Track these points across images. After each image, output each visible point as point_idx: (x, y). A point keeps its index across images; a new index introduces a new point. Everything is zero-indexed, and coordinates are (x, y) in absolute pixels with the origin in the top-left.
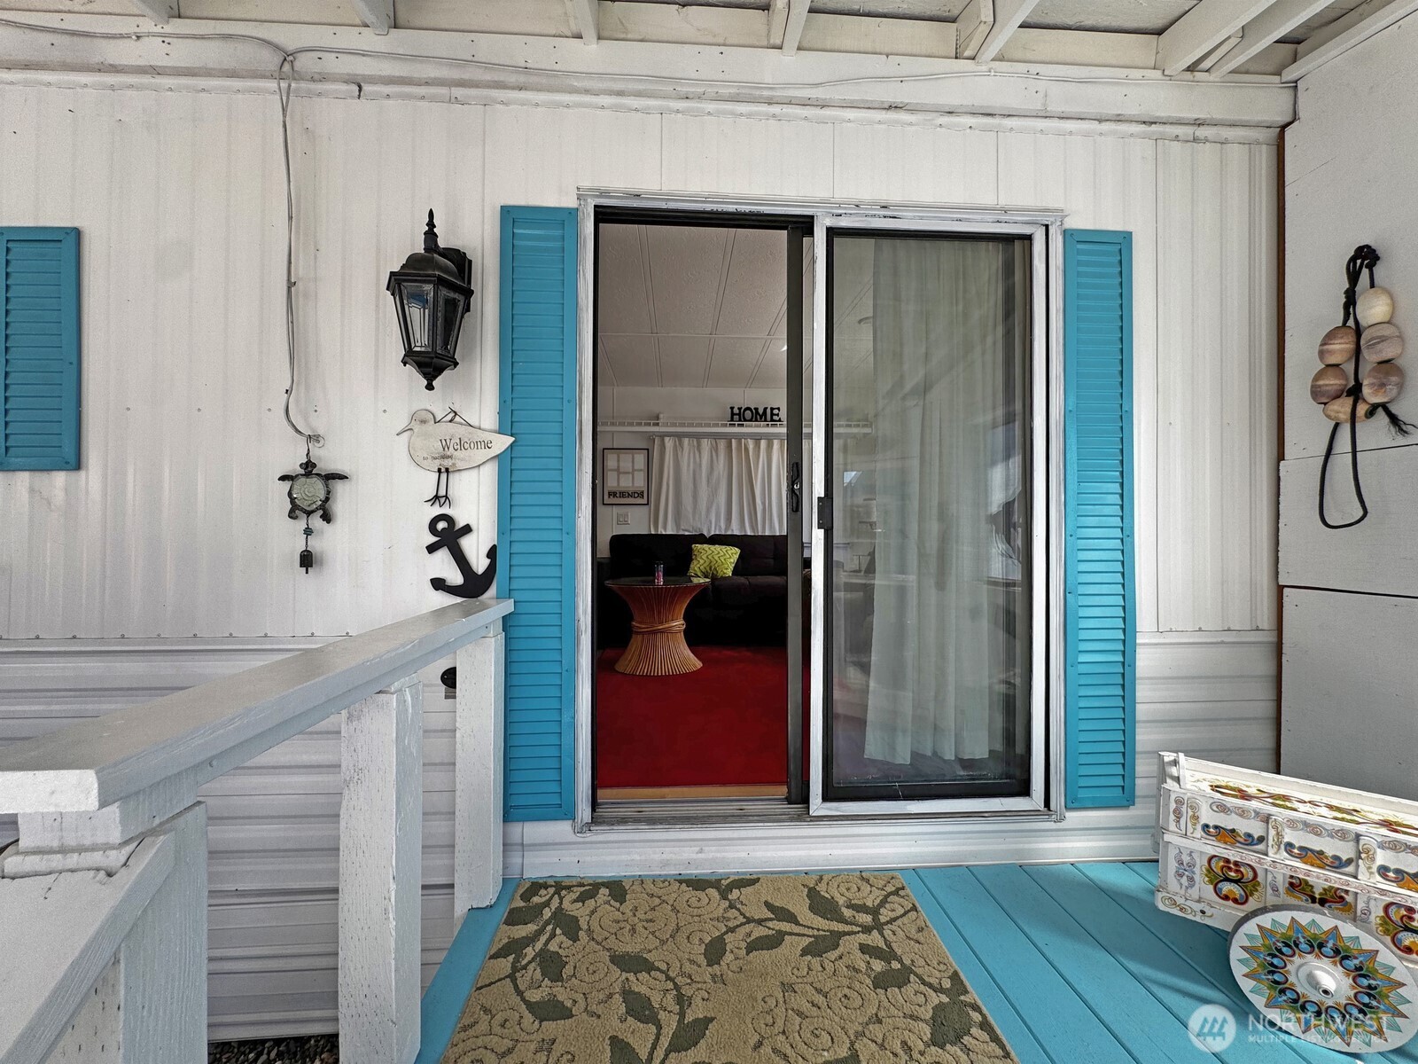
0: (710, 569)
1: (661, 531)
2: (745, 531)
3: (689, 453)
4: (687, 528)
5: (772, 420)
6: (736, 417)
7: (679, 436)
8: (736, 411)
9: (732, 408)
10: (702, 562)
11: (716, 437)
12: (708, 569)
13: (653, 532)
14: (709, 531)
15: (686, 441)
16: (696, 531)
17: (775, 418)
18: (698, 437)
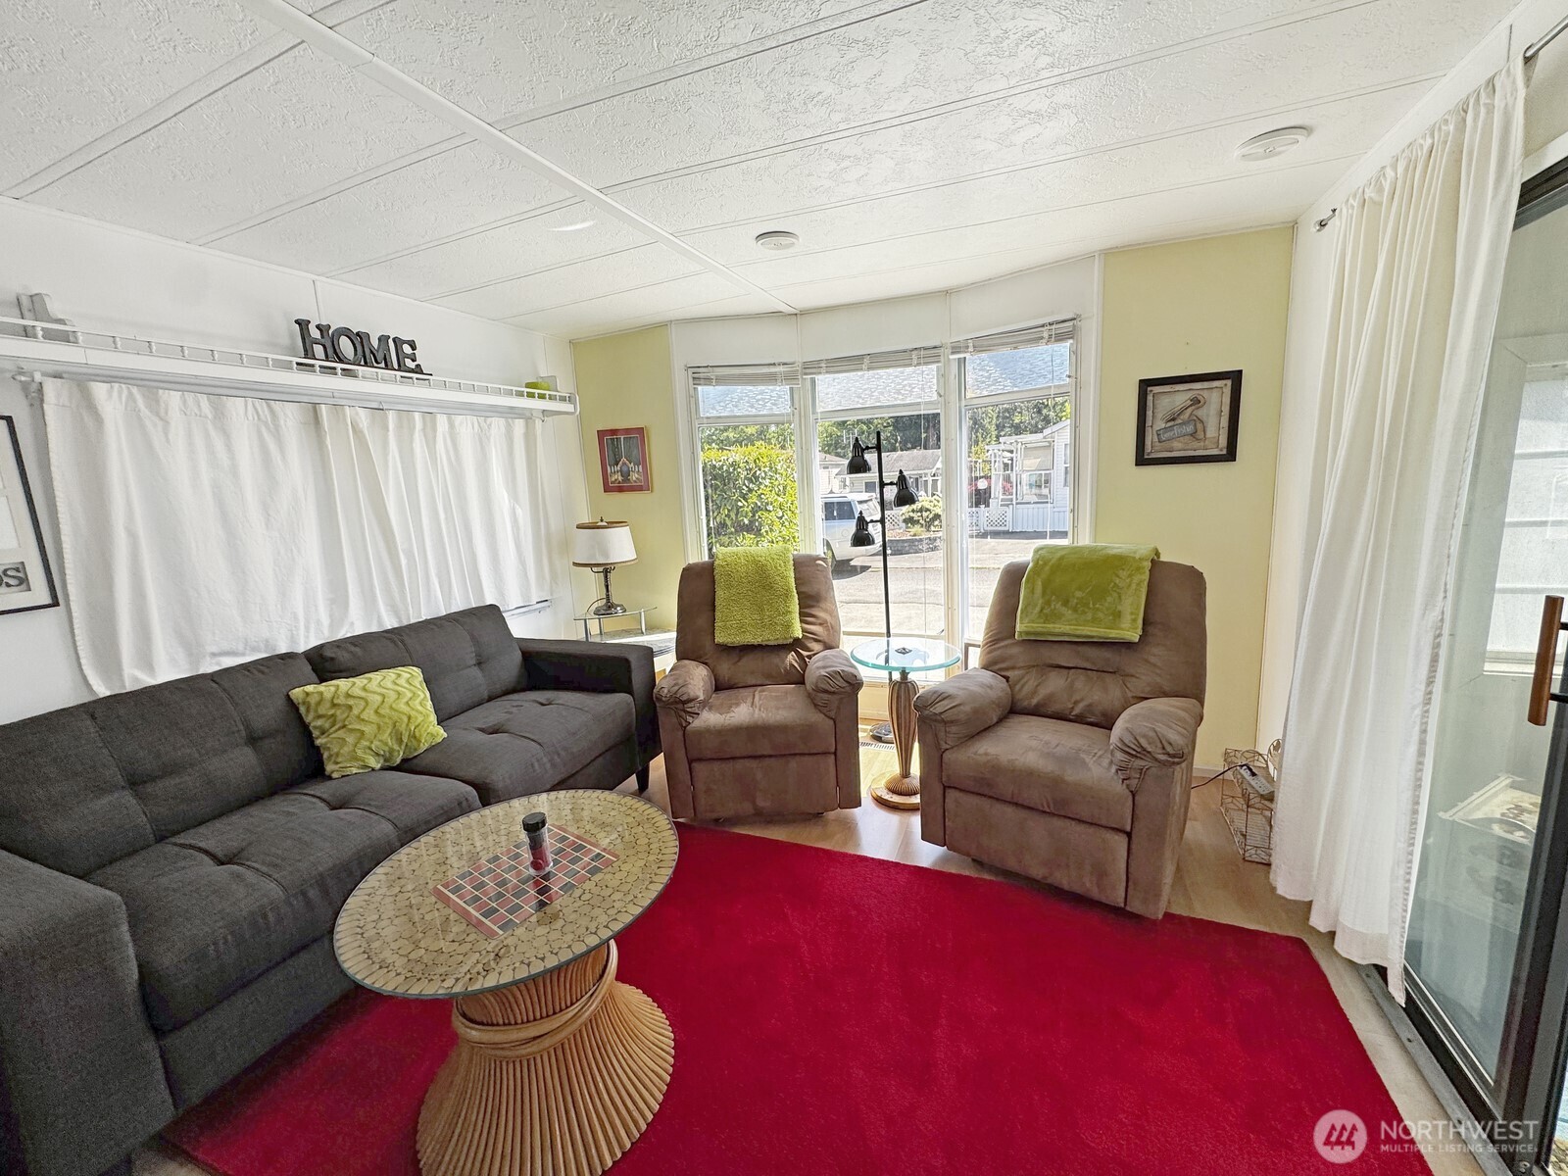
0: (400, 741)
1: (136, 677)
2: (380, 621)
3: (189, 435)
4: (225, 646)
5: (401, 367)
6: (318, 350)
7: (151, 385)
8: (315, 334)
9: (303, 324)
10: (368, 729)
11: (267, 395)
12: (392, 743)
13: (102, 691)
14: (293, 639)
15: (173, 399)
16: (254, 649)
17: (409, 363)
18: (217, 391)
